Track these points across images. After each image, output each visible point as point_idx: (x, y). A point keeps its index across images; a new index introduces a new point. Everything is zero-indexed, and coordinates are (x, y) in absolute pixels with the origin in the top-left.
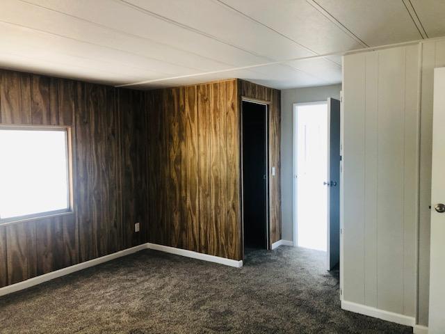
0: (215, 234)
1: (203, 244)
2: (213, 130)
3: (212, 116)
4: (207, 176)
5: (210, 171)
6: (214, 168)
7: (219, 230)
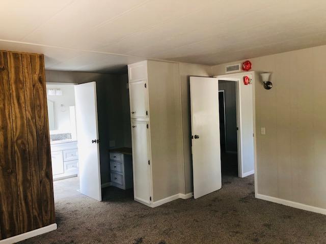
0: (24, 210)
1: (7, 228)
2: (16, 102)
3: (13, 87)
4: (9, 152)
5: (12, 146)
6: (19, 142)
7: (30, 204)
